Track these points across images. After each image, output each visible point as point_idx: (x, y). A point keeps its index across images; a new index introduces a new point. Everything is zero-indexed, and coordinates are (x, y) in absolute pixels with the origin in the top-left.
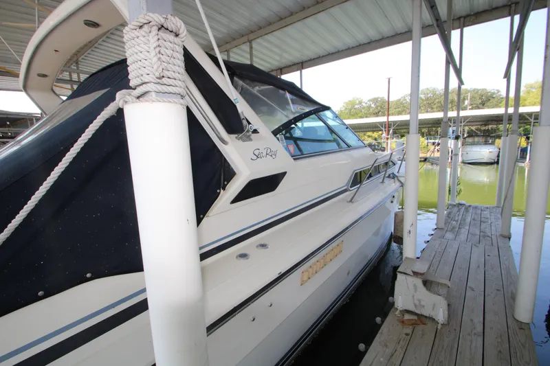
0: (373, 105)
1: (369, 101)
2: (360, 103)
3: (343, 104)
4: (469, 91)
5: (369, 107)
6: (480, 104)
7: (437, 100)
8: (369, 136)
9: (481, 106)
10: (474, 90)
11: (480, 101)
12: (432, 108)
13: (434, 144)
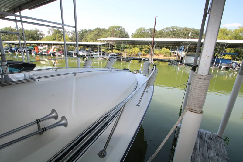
0: (150, 32)
1: (148, 29)
2: (144, 30)
3: (136, 30)
4: (191, 29)
5: (148, 33)
6: (195, 36)
7: (177, 32)
8: (146, 47)
9: (195, 37)
10: (193, 29)
11: (195, 35)
12: (175, 36)
13: (173, 53)
